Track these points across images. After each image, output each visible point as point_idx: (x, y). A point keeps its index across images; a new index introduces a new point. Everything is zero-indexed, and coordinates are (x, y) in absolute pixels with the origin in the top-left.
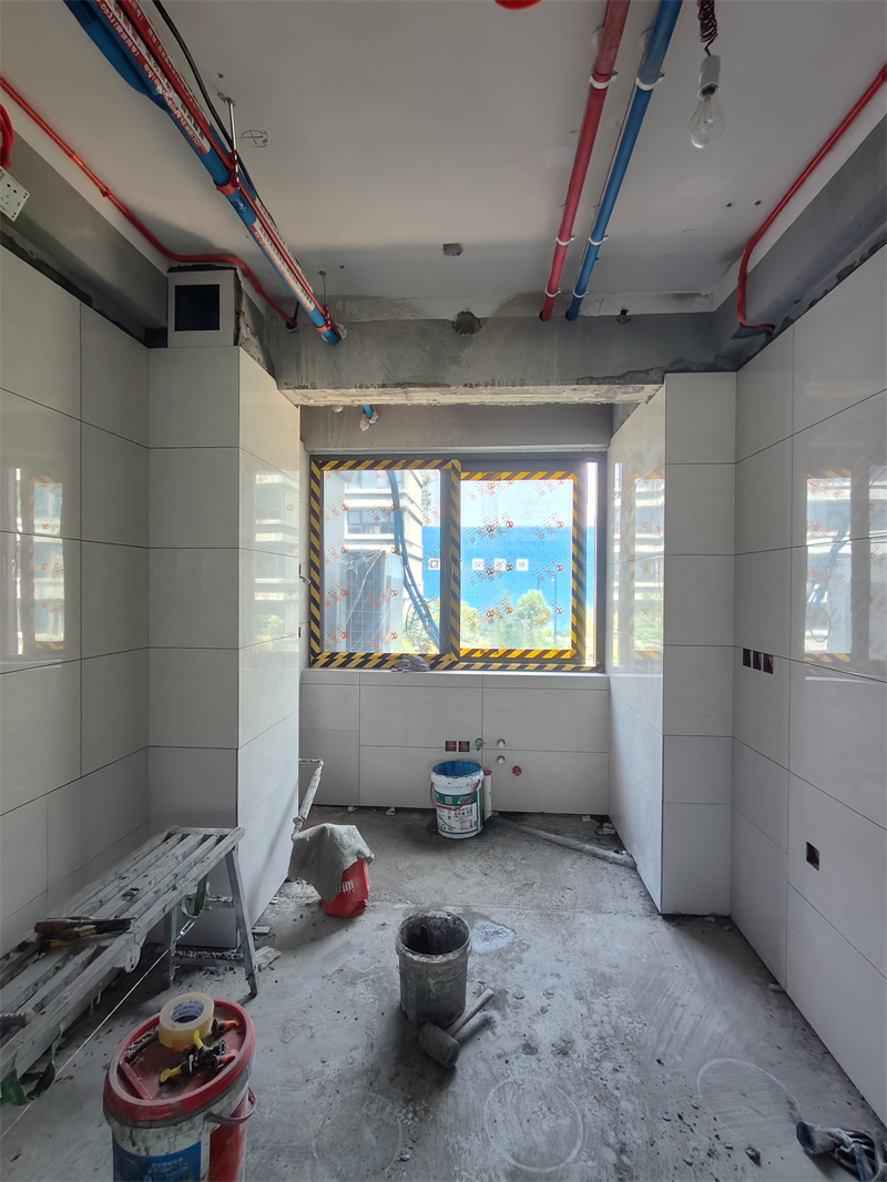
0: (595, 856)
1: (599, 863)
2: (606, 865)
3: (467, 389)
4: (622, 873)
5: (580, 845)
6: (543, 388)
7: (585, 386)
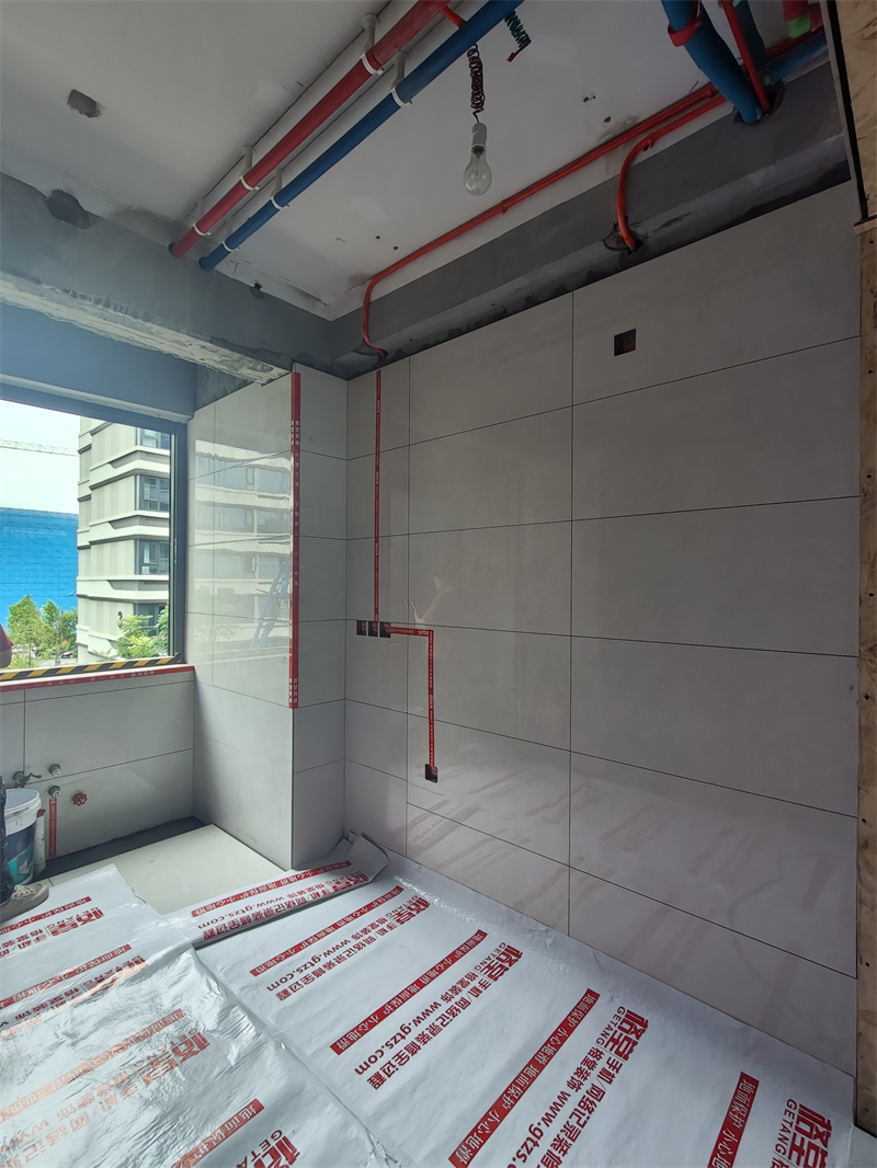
3: (65, 296)
6: (169, 334)
7: (217, 348)
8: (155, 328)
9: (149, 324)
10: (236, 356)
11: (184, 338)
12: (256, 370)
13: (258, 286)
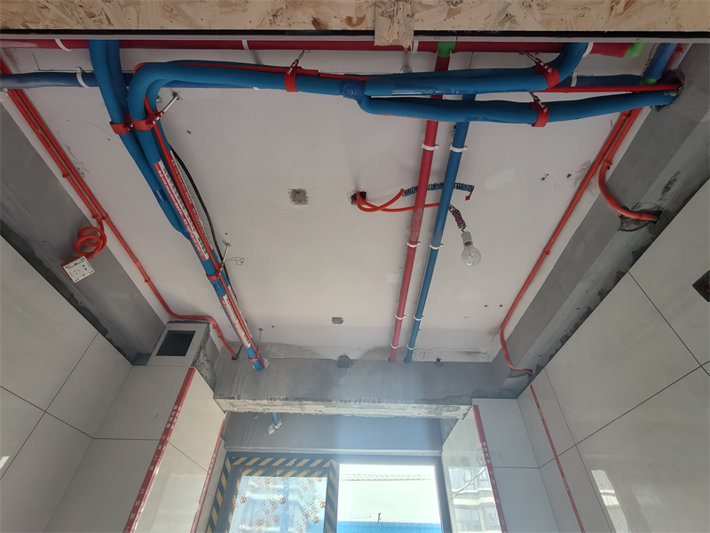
3: (343, 404)
6: (393, 405)
7: (420, 405)
8: (386, 405)
9: (382, 404)
10: (434, 406)
11: (402, 405)
12: (450, 411)
13: (438, 360)
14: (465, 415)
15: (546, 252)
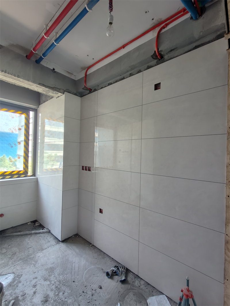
0: (36, 233)
1: (38, 235)
2: (40, 235)
4: (46, 235)
5: (30, 232)
6: (26, 82)
7: (41, 86)
10: (47, 89)
11: (31, 83)
12: (53, 93)
13: (54, 69)
14: (58, 97)
15: (124, 47)
